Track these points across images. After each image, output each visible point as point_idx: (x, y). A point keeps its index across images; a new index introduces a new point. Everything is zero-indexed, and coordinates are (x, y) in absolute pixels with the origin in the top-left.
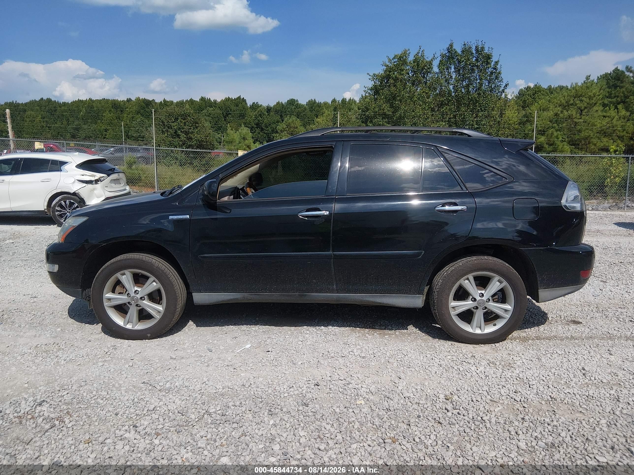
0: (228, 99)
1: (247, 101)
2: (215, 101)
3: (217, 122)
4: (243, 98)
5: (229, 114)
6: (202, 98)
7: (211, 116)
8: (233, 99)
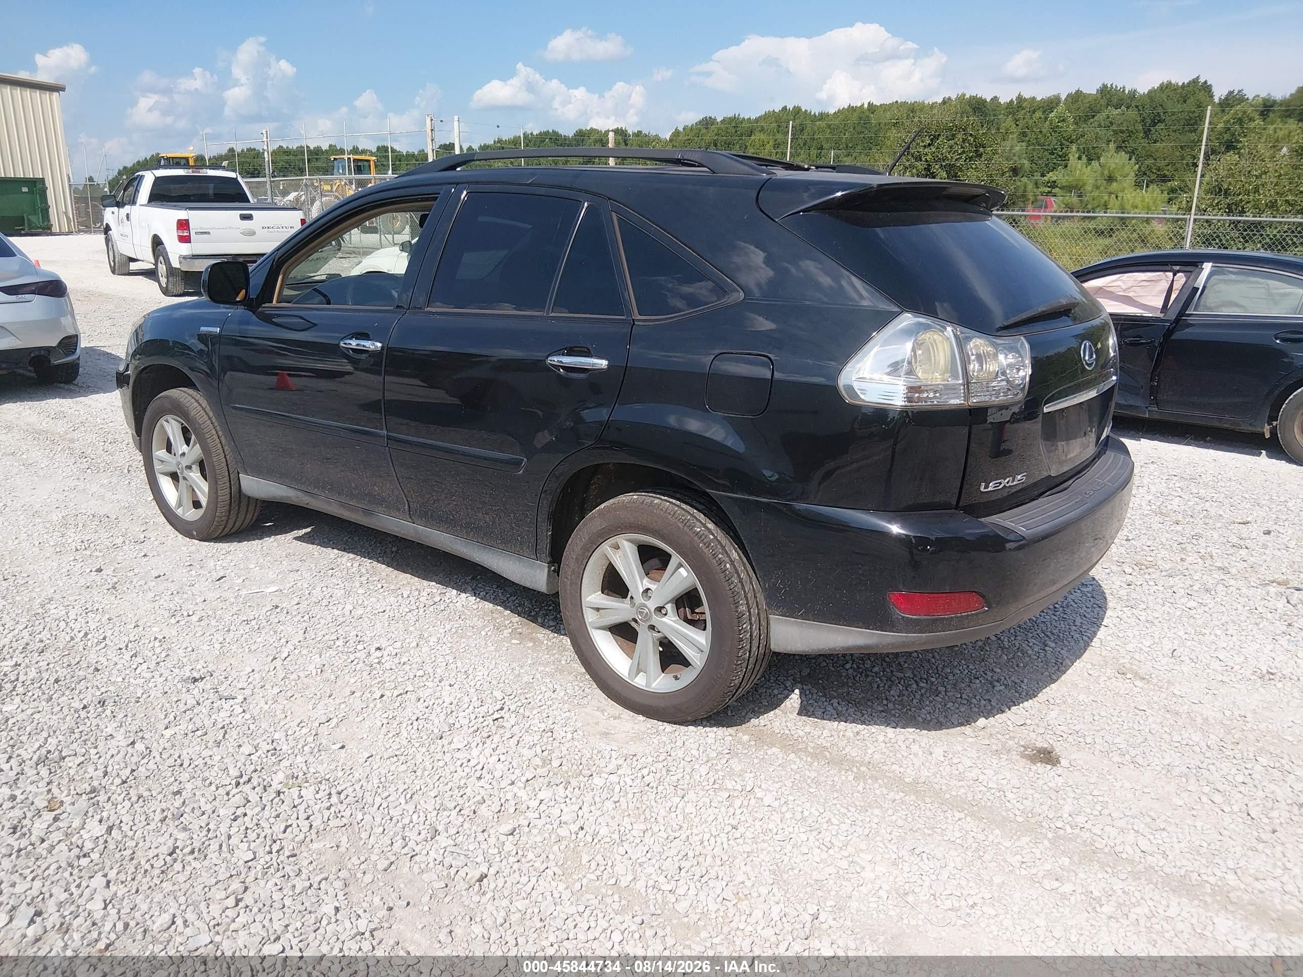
0: (1166, 88)
1: (1214, 89)
2: (1133, 94)
3: (1124, 142)
4: (1206, 82)
5: (1159, 121)
6: (1105, 86)
7: (1114, 127)
8: (1180, 84)
